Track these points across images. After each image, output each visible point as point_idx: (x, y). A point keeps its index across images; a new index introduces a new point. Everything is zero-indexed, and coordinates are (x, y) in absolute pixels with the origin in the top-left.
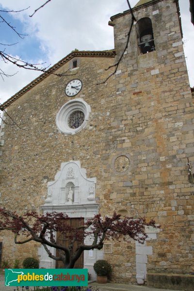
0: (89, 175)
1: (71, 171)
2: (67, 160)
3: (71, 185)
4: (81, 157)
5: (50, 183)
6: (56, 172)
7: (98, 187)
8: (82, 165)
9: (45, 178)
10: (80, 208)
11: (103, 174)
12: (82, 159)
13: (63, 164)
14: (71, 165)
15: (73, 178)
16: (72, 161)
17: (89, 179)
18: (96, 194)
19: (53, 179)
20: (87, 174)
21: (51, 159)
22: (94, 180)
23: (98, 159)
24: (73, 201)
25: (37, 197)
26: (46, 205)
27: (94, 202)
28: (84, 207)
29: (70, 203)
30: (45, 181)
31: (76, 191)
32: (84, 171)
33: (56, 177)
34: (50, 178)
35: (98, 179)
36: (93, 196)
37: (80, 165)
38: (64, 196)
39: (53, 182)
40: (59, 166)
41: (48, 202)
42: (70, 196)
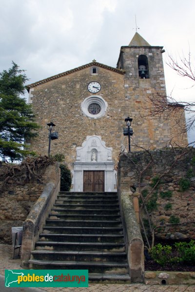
0: (108, 146)
1: (94, 142)
2: (91, 134)
3: (95, 151)
4: (101, 134)
5: (78, 148)
6: (83, 141)
7: (114, 153)
8: (102, 139)
9: (74, 144)
10: (102, 165)
11: (117, 146)
12: (102, 135)
13: (88, 137)
14: (94, 138)
15: (96, 146)
16: (95, 136)
17: (108, 148)
18: (112, 157)
19: (81, 146)
20: (106, 145)
21: (78, 132)
22: (111, 148)
23: (113, 137)
24: (96, 160)
25: (68, 157)
26: (76, 162)
27: (112, 162)
28: (105, 164)
29: (94, 161)
30: (74, 146)
31: (99, 154)
32: (104, 143)
33: (83, 144)
34: (78, 144)
35: (114, 149)
36: (110, 158)
37: (101, 139)
38: (90, 157)
39: (81, 148)
40: (85, 138)
41: (79, 160)
42: (94, 157)
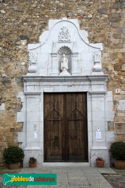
0: (92, 40)
1: (64, 33)
2: (58, 16)
3: (66, 51)
4: (78, 15)
5: (31, 46)
6: (41, 32)
7: (106, 55)
8: (81, 25)
9: (22, 38)
10: (80, 81)
11: (112, 39)
12: (80, 17)
13: (52, 22)
14: (65, 24)
15: (69, 42)
16: (65, 19)
17: (93, 45)
18: (103, 64)
19: (37, 41)
20: (89, 38)
21: (31, 12)
22: (100, 46)
23: (105, 20)
24: (69, 70)
25: (12, 64)
26: (29, 75)
27: (102, 73)
28: (88, 79)
29: (65, 73)
30: (24, 42)
31: (74, 59)
32: (85, 34)
33: (42, 38)
35: (105, 46)
36: (99, 66)
37: (78, 26)
38: (56, 65)
39: (37, 45)
40: (46, 24)
41: (34, 72)
42: (65, 65)
